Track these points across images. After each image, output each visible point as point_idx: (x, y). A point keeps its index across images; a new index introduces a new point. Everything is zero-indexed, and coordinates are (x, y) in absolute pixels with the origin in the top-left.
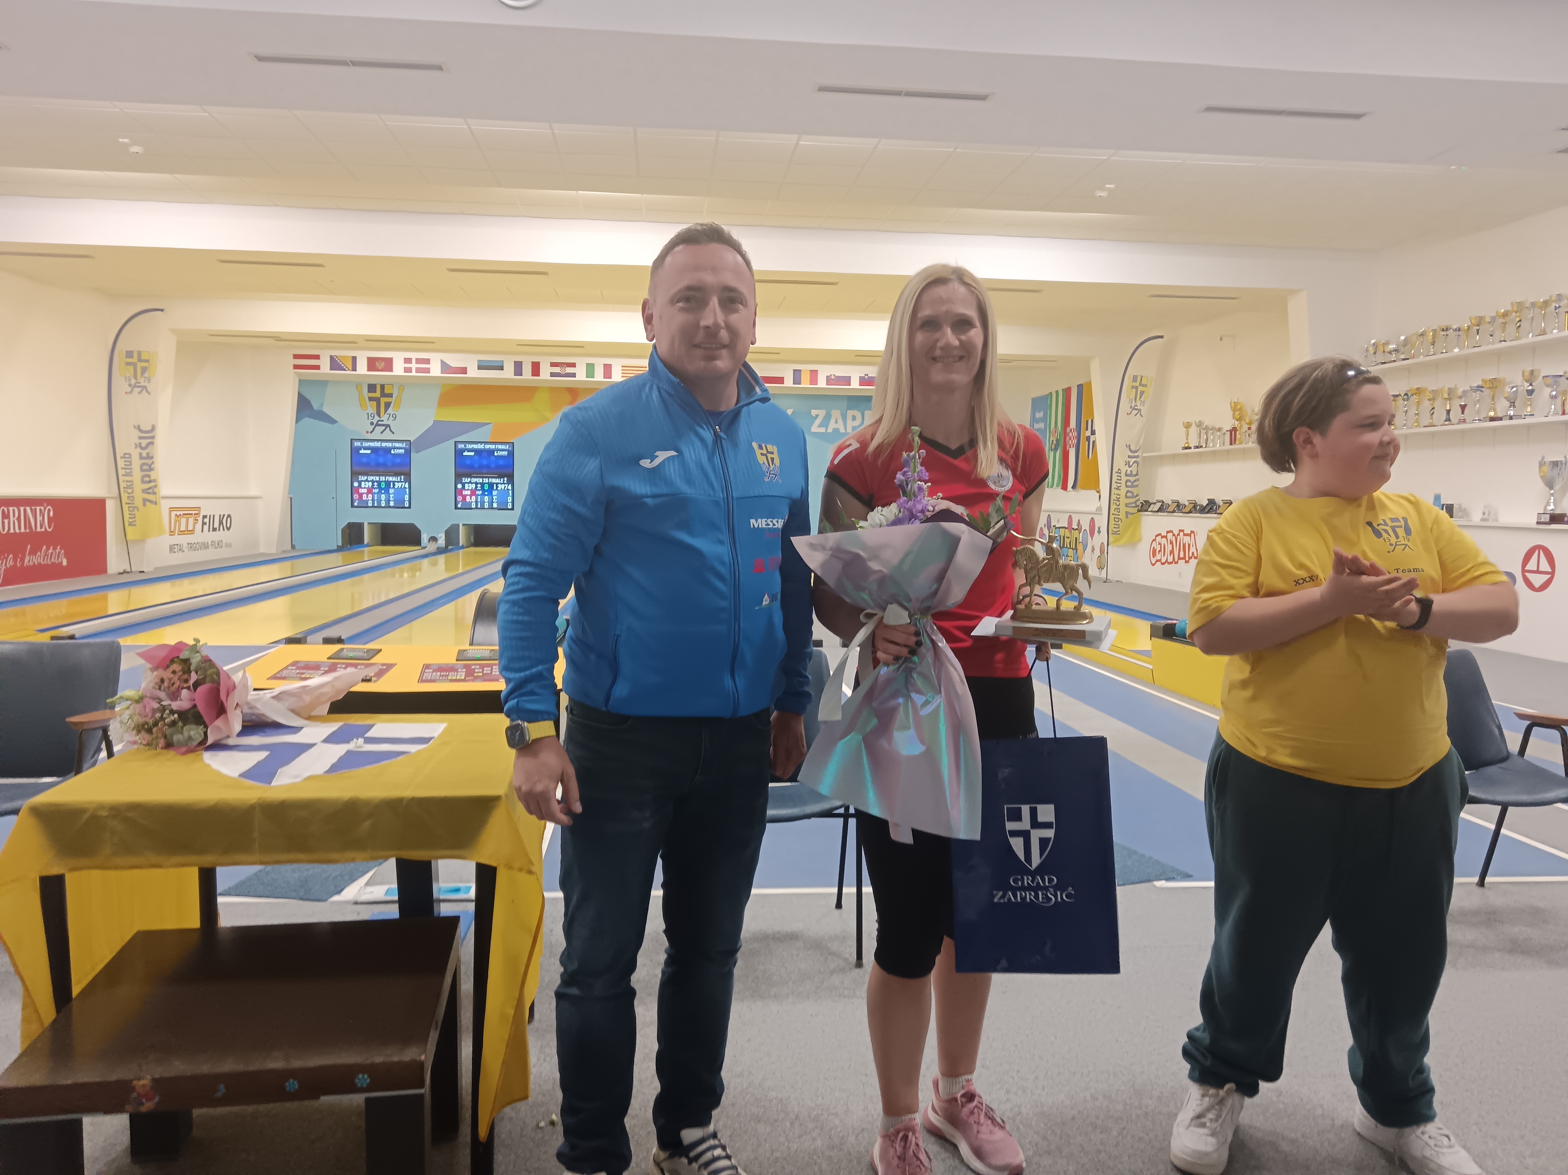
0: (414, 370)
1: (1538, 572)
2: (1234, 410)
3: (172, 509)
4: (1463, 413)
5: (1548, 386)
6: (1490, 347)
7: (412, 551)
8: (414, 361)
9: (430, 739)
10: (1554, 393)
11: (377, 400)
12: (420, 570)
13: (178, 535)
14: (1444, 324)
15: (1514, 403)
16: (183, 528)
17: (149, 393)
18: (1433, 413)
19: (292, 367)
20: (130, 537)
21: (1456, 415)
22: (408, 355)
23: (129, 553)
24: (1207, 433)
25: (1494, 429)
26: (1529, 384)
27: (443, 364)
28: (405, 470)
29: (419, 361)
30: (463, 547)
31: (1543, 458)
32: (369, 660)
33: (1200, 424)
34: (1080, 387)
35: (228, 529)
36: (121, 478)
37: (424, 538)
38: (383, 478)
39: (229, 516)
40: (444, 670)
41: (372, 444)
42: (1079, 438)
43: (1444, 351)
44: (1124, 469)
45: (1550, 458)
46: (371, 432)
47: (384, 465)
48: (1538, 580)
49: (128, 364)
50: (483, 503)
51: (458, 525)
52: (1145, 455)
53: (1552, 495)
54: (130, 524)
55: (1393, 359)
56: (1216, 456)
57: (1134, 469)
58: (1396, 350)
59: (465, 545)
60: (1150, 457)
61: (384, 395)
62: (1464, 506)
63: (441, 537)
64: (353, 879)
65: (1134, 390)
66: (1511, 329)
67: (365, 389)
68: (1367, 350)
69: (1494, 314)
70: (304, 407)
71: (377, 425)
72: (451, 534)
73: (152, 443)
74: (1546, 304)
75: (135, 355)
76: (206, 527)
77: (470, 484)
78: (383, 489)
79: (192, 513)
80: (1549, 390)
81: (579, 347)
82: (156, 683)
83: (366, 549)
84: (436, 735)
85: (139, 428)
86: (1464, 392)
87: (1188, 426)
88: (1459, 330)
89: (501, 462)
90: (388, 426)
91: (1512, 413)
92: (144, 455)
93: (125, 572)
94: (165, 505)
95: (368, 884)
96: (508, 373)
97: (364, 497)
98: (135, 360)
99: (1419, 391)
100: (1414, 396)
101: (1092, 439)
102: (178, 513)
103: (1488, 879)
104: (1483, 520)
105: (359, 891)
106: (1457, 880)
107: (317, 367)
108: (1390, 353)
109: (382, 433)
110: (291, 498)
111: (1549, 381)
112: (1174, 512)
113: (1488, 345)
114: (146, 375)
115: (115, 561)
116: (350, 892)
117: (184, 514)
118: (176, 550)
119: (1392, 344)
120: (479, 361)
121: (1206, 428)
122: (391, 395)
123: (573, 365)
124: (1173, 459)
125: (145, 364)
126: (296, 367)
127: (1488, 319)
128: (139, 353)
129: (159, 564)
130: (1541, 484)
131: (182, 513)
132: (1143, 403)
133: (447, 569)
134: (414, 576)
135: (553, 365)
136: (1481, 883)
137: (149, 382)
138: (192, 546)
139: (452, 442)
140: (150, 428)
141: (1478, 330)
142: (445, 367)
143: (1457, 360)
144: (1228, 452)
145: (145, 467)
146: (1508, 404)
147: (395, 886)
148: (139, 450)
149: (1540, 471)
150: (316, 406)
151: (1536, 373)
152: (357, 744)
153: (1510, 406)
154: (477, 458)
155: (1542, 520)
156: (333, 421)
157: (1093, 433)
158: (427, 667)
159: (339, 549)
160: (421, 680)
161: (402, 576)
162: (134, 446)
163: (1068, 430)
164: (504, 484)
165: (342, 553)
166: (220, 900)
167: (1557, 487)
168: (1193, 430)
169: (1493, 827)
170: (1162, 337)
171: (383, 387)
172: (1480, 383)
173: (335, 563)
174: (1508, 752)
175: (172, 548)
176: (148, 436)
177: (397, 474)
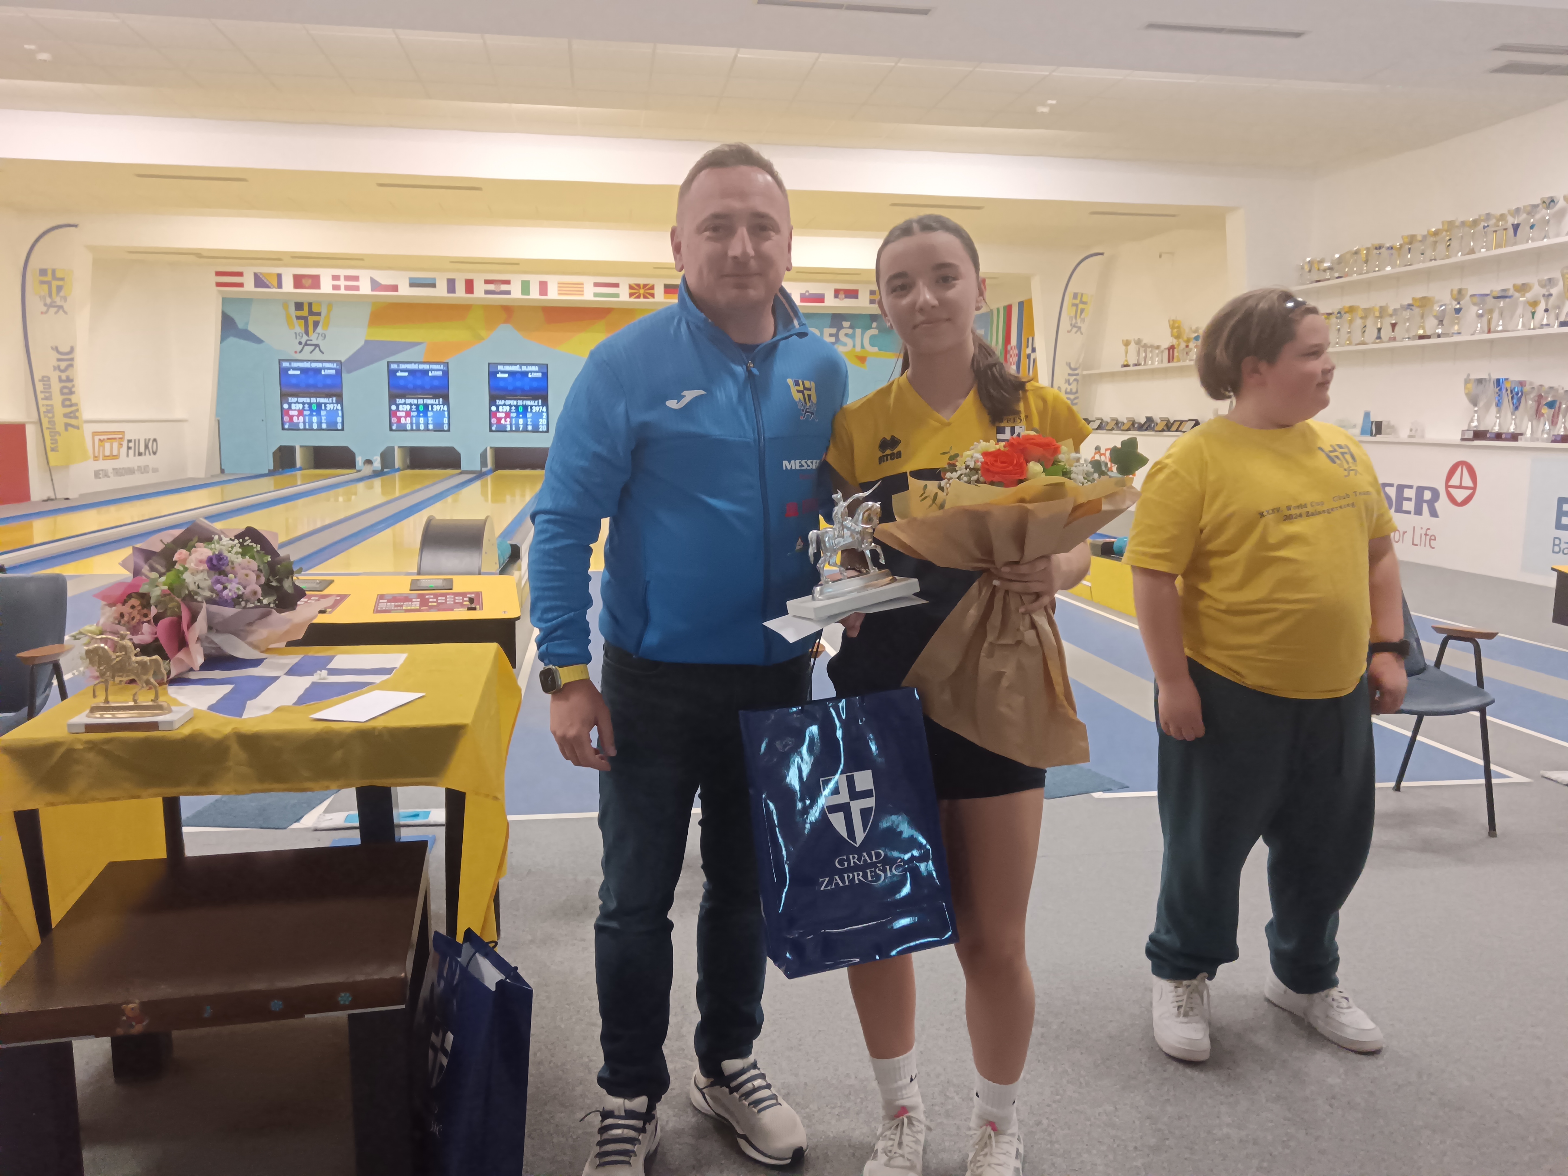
0: (342, 288)
1: (1460, 487)
2: (1172, 327)
3: (95, 434)
4: (1393, 331)
5: (1475, 304)
6: (1421, 266)
7: (347, 474)
8: (342, 278)
9: (393, 669)
10: (1480, 312)
11: (305, 319)
12: (355, 494)
13: (103, 460)
14: (1377, 242)
15: (1442, 321)
16: (107, 453)
17: (66, 313)
18: (1364, 332)
19: (215, 284)
20: (52, 463)
21: (1386, 333)
22: (336, 272)
23: (52, 480)
24: (1145, 352)
25: (1423, 347)
26: (1456, 303)
27: (373, 281)
28: (337, 391)
29: (347, 278)
30: (399, 470)
31: (1469, 375)
32: (322, 591)
33: (1138, 342)
34: (1021, 304)
35: (155, 453)
36: (41, 402)
37: (358, 461)
38: (313, 400)
39: (155, 440)
40: (398, 600)
41: (301, 365)
42: (1019, 356)
43: (1377, 269)
44: (1065, 386)
45: (1475, 376)
46: (300, 352)
47: (315, 386)
48: (1460, 495)
49: (42, 282)
50: (418, 424)
51: (393, 448)
52: (1085, 372)
53: (1476, 412)
54: (53, 450)
55: (1327, 277)
56: (1153, 373)
57: (1074, 387)
58: (1330, 268)
59: (401, 468)
60: (1090, 375)
61: (311, 313)
62: (1392, 423)
63: (376, 460)
64: (311, 807)
65: (1074, 308)
66: (1441, 247)
67: (293, 307)
68: (1302, 268)
69: (1425, 233)
70: (228, 325)
71: (306, 344)
72: (387, 457)
73: (72, 365)
74: (1475, 223)
75: (50, 273)
76: (131, 452)
77: (404, 406)
78: (314, 411)
79: (116, 437)
80: (1475, 309)
81: (514, 264)
82: (115, 618)
83: (299, 473)
84: (398, 665)
85: (56, 349)
86: (1395, 310)
87: (1127, 343)
88: (1392, 248)
89: (436, 383)
90: (317, 346)
91: (1439, 331)
92: (64, 377)
93: (49, 499)
94: (88, 429)
95: (327, 811)
96: (441, 291)
97: (295, 419)
98: (49, 278)
99: (1351, 310)
100: (1347, 315)
101: (1033, 356)
102: (102, 437)
103: (1404, 784)
104: (1410, 436)
105: (319, 818)
106: (1378, 785)
107: (241, 285)
108: (1325, 270)
109: (311, 352)
110: (219, 421)
111: (1476, 299)
112: (1113, 429)
113: (1419, 263)
114: (62, 294)
115: (38, 489)
116: (310, 820)
117: (108, 439)
118: (101, 476)
119: (1327, 262)
120: (410, 279)
121: (1145, 346)
122: (319, 314)
123: (508, 282)
124: (1112, 376)
125: (60, 283)
126: (219, 285)
127: (1419, 238)
128: (54, 271)
129: (84, 491)
130: (1465, 401)
131: (105, 437)
132: (1083, 320)
133: (384, 493)
134: (349, 500)
135: (487, 282)
136: (1397, 788)
137: (65, 300)
138: (118, 472)
139: (384, 363)
140: (68, 349)
141: (1409, 249)
142: (375, 286)
143: (1388, 277)
144: (1166, 370)
145: (66, 391)
146: (1436, 322)
147: (355, 812)
148: (58, 373)
149: (1465, 388)
150: (240, 325)
151: (1463, 292)
152: (321, 676)
153: (1438, 325)
154: (411, 378)
155: (1466, 437)
156: (259, 341)
157: (1034, 350)
158: (381, 597)
159: (271, 473)
160: (377, 611)
161: (337, 500)
162: (52, 368)
163: (1009, 348)
164: (439, 404)
165: (273, 477)
166: (185, 830)
167: (1481, 404)
168: (1133, 347)
169: (1409, 734)
170: (1102, 254)
171: (310, 305)
172: (1410, 302)
173: (266, 488)
174: (1425, 664)
175: (97, 474)
176: (66, 358)
177: (328, 396)
